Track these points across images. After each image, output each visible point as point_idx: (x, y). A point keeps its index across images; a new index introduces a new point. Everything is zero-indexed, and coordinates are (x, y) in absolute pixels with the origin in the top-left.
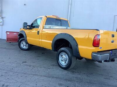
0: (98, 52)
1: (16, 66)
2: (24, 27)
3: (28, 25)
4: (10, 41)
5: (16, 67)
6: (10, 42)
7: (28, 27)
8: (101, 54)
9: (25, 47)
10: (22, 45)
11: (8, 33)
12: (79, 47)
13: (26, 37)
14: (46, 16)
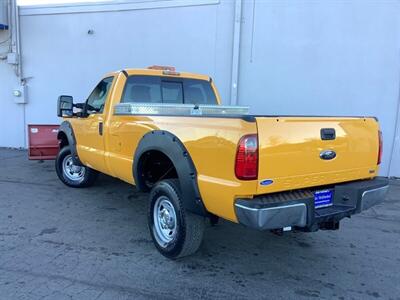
0: (255, 197)
1: (13, 245)
2: (61, 110)
3: (75, 103)
4: (40, 157)
5: (13, 248)
6: (42, 161)
7: (76, 110)
8: (262, 207)
9: (77, 175)
10: (67, 171)
11: (35, 130)
12: (201, 178)
13: (75, 143)
14: (124, 72)
